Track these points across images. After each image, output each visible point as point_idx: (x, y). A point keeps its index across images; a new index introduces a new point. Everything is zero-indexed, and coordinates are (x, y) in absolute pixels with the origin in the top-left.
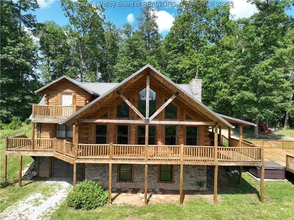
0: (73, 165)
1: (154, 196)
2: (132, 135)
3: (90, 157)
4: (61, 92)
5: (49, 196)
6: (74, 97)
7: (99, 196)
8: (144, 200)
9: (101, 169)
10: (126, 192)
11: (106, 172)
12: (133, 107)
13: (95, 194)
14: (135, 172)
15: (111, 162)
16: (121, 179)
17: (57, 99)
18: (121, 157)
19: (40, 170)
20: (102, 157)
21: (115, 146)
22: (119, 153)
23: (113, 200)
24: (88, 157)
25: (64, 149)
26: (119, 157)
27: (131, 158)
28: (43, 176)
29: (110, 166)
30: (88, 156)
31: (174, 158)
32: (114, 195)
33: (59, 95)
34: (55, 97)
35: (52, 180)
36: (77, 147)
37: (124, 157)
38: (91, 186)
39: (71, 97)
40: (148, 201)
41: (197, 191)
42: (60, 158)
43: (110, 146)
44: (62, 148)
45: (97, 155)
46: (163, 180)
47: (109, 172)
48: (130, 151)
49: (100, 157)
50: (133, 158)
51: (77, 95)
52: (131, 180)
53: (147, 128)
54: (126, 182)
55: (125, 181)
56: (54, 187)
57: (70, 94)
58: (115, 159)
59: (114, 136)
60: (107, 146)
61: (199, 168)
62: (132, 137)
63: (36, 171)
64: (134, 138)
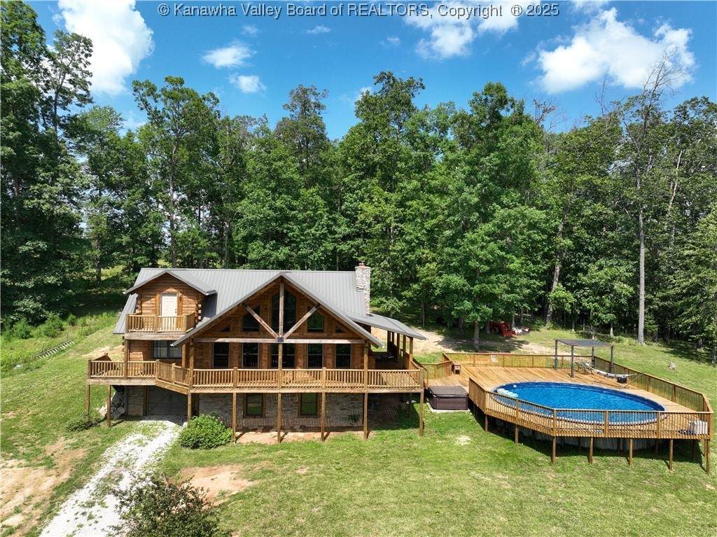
0: (186, 396)
1: (290, 434)
2: (263, 355)
3: (209, 385)
4: (160, 292)
5: (154, 436)
6: (180, 299)
7: (220, 433)
8: (276, 438)
9: (221, 401)
10: (254, 430)
11: (228, 404)
12: (263, 323)
13: (216, 431)
14: (268, 404)
15: (235, 391)
16: (248, 414)
17: (154, 302)
18: (249, 385)
19: (130, 406)
20: (224, 385)
21: (240, 371)
22: (245, 380)
23: (237, 438)
24: (206, 386)
25: (173, 376)
26: (246, 385)
27: (261, 385)
28: (134, 414)
29: (235, 396)
30: (206, 383)
31: (314, 385)
32: (238, 434)
33: (158, 296)
34: (153, 299)
35: (150, 419)
36: (192, 374)
37: (252, 385)
38: (211, 421)
39: (174, 299)
40: (281, 439)
41: (350, 427)
42: (166, 387)
43: (234, 371)
44: (169, 374)
45: (218, 382)
46: (304, 415)
47: (232, 404)
48: (260, 377)
49: (221, 385)
50: (264, 385)
51: (184, 296)
52: (261, 415)
53: (281, 348)
54: (255, 418)
55: (254, 416)
56: (156, 427)
57: (174, 294)
58: (240, 387)
59: (239, 357)
60: (230, 372)
61: (352, 397)
62: (263, 358)
63: (123, 406)
64: (266, 358)
